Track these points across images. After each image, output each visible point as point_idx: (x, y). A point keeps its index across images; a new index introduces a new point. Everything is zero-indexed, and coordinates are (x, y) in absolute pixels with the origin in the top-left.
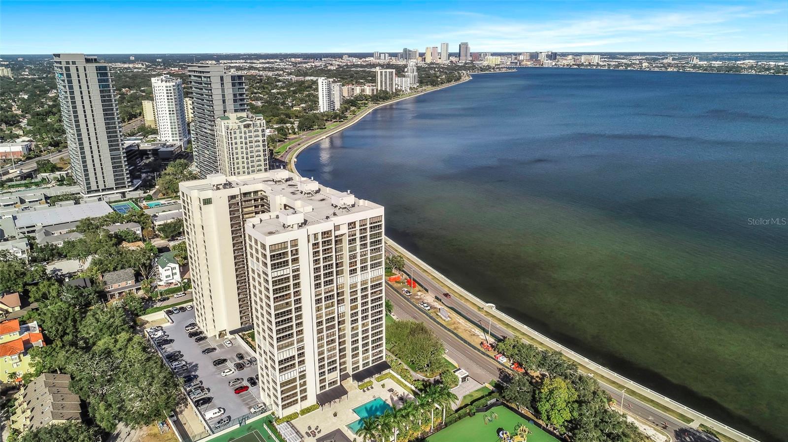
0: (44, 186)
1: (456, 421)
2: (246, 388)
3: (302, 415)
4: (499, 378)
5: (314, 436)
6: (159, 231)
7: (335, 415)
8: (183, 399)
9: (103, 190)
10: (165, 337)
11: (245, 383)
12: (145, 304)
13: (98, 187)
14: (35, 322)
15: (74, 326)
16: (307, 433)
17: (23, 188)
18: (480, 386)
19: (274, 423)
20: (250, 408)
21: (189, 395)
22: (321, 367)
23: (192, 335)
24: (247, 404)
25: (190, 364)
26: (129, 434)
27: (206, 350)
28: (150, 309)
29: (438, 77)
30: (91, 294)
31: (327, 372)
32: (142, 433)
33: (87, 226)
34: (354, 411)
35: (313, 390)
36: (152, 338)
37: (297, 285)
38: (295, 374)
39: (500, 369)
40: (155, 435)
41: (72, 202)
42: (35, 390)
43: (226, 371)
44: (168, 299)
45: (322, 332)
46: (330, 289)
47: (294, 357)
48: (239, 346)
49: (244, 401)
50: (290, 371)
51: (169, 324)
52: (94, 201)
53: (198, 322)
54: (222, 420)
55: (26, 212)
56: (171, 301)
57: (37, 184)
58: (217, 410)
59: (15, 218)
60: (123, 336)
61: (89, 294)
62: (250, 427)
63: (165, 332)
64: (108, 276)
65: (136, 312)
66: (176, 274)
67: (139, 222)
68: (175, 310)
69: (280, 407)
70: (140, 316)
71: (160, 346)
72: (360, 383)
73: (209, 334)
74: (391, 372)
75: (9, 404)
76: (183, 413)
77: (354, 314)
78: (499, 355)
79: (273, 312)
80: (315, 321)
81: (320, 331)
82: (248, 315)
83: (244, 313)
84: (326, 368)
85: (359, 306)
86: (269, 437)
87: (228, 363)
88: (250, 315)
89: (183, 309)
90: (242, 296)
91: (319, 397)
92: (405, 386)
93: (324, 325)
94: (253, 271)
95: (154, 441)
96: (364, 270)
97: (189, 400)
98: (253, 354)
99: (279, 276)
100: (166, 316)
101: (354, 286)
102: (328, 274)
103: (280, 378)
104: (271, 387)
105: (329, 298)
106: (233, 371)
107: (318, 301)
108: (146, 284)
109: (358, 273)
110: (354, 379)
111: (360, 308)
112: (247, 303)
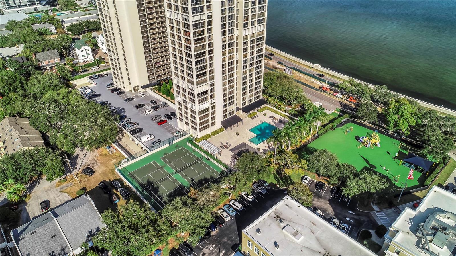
1: (324, 133)
2: (165, 121)
3: (213, 135)
4: (341, 107)
5: (227, 148)
6: (69, 30)
7: (237, 134)
8: (119, 131)
9: (20, 6)
10: (93, 93)
11: (163, 118)
12: (72, 74)
13: (15, 4)
15: (22, 87)
16: (221, 147)
19: (194, 141)
20: (173, 133)
21: (124, 128)
22: (224, 101)
23: (113, 91)
24: (169, 131)
25: (118, 108)
26: (86, 155)
27: (127, 99)
28: (76, 77)
30: (29, 67)
31: (228, 105)
32: (95, 154)
33: (12, 25)
34: (250, 131)
35: (219, 118)
36: (84, 94)
37: (210, 30)
39: (339, 102)
40: (106, 155)
43: (147, 111)
44: (87, 71)
46: (232, 37)
47: (207, 91)
48: (151, 96)
49: (166, 129)
50: (205, 102)
51: (93, 85)
52: (15, 13)
53: (115, 83)
54: (155, 142)
56: (90, 72)
58: (149, 136)
60: (63, 91)
61: (27, 67)
62: (177, 146)
63: (92, 90)
64: (39, 55)
65: (67, 78)
66: (89, 54)
67: (52, 24)
68: (95, 76)
69: (198, 130)
70: (70, 80)
71: (91, 98)
72: (248, 114)
73: (127, 90)
74: (267, 106)
76: (122, 140)
77: (245, 61)
78: (335, 93)
79: (193, 53)
80: (222, 64)
81: (224, 72)
82: (153, 74)
83: (150, 73)
84: (228, 102)
85: (249, 55)
86: (194, 151)
87: (146, 107)
88: (155, 74)
89: (101, 76)
90: (148, 59)
91: (223, 123)
92: (281, 114)
93: (227, 68)
94: (171, 20)
95: (106, 159)
96: (253, 25)
97: (125, 131)
98: (163, 100)
99: (197, 21)
100: (90, 80)
101: (246, 37)
102: (231, 24)
103: (198, 108)
104: (189, 117)
105: (231, 45)
106: (152, 111)
107: (224, 47)
108: (69, 61)
109: (249, 27)
110: (243, 111)
111: (249, 57)
112: (152, 65)
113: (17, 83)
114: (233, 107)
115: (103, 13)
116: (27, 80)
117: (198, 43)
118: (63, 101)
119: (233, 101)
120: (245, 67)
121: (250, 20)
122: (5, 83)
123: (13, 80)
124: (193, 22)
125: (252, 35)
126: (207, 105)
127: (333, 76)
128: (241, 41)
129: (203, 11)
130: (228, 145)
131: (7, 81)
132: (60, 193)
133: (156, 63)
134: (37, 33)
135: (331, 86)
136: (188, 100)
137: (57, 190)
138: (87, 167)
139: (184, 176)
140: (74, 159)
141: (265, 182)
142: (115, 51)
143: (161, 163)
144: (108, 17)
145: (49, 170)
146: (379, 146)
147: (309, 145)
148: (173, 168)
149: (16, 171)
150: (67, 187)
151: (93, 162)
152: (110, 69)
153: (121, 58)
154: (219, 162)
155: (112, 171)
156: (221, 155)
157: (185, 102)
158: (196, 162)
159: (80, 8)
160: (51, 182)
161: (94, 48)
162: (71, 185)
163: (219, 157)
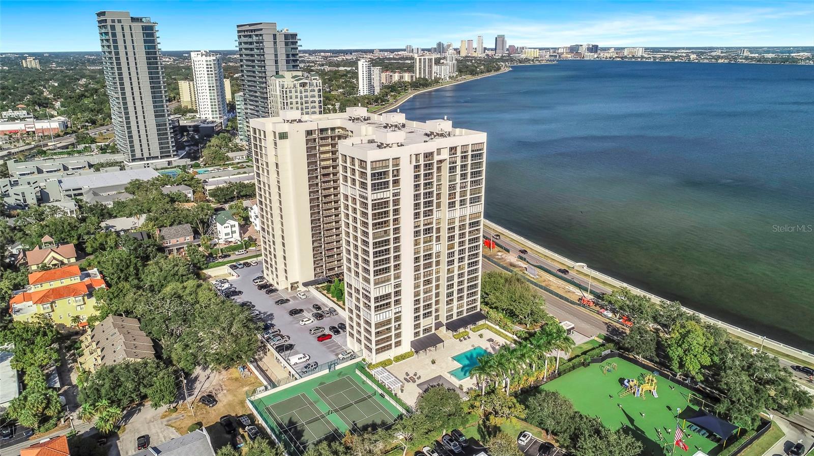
0: (86, 154)
1: (570, 371)
2: (329, 336)
3: (396, 361)
4: (607, 332)
5: (414, 382)
6: (211, 195)
7: (433, 362)
8: (260, 347)
9: (148, 159)
10: (233, 289)
11: (327, 332)
12: (206, 260)
13: (142, 156)
14: (95, 269)
15: (137, 274)
16: (405, 379)
17: (66, 156)
18: (587, 339)
19: (367, 369)
20: (337, 355)
21: (268, 342)
22: (417, 310)
23: (261, 287)
24: (333, 351)
25: (265, 313)
26: (209, 377)
27: (280, 300)
28: (211, 264)
29: (476, 68)
30: (149, 247)
31: (422, 317)
32: (221, 377)
33: (136, 186)
34: (454, 358)
35: (408, 336)
36: (219, 290)
37: (396, 211)
38: (390, 315)
39: (606, 324)
40: (236, 379)
41: (118, 168)
42: (104, 331)
43: (305, 320)
44: (229, 256)
45: (419, 270)
46: (429, 222)
47: (389, 294)
48: (314, 298)
49: (329, 348)
50: (386, 310)
51: (235, 278)
52: (140, 167)
53: (265, 276)
54: (309, 364)
55: (71, 178)
56: (233, 258)
57: (79, 152)
58: (303, 356)
59: (60, 182)
60: (191, 283)
61: (148, 247)
62: (340, 373)
63: (231, 285)
64: (164, 230)
65: (198, 265)
66: (235, 232)
67: (189, 186)
68: (239, 265)
69: (374, 351)
70: (203, 269)
71: (228, 297)
72: (455, 333)
73: (280, 287)
74: (487, 322)
75: (76, 346)
76: (263, 360)
77: (451, 255)
78: (602, 310)
79: (371, 241)
80: (413, 257)
81: (417, 269)
82: (322, 266)
83: (318, 264)
84: (422, 312)
85: (456, 245)
86: (364, 382)
87: (305, 313)
88: (324, 266)
89: (247, 265)
90: (316, 244)
91: (413, 344)
92: (505, 337)
93: (422, 262)
94: (346, 197)
95: (236, 384)
96: (464, 205)
97: (269, 346)
98: (331, 304)
99: (379, 199)
100: (231, 270)
101: (452, 221)
102: (428, 204)
103: (375, 318)
104: (362, 330)
105: (428, 231)
106: (312, 320)
107: (417, 233)
108: (206, 240)
109: (456, 207)
110: (448, 329)
111: (457, 248)
112: (321, 253)
113: (131, 269)
114: (430, 322)
115: (261, 179)
116: (144, 266)
117: (379, 228)
118: (189, 298)
119: (431, 312)
120: (451, 263)
121: (458, 198)
122: (115, 269)
123: (127, 264)
124: (372, 200)
125: (462, 219)
126: (389, 314)
127: (604, 283)
128: (445, 227)
129: (388, 187)
130: (415, 378)
131: (118, 265)
132: (165, 427)
133: (327, 250)
134: (167, 199)
135: (598, 298)
136: (361, 305)
137: (162, 423)
138: (208, 393)
139: (343, 418)
140: (192, 382)
141: (461, 435)
142: (270, 230)
143: (312, 396)
144: (267, 186)
145: (157, 391)
146: (656, 396)
147: (542, 387)
148: (330, 404)
149: (113, 389)
150: (176, 419)
151: (217, 388)
152: (261, 255)
153: (278, 240)
154: (398, 401)
155: (242, 403)
156: (402, 391)
157: (358, 308)
158: (365, 399)
159: (233, 164)
160: (156, 409)
161: (243, 223)
162: (182, 418)
163: (399, 394)
